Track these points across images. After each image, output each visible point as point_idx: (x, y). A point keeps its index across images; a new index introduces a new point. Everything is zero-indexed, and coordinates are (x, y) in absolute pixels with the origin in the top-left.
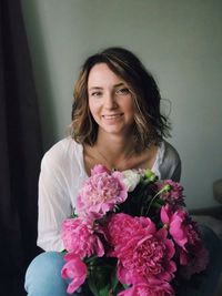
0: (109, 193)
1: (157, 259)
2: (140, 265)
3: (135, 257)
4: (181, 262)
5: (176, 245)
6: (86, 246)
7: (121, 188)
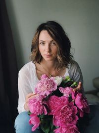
0: (49, 87)
1: (70, 115)
2: (63, 118)
3: (60, 114)
4: (80, 116)
5: (78, 109)
6: (39, 110)
7: (54, 84)
